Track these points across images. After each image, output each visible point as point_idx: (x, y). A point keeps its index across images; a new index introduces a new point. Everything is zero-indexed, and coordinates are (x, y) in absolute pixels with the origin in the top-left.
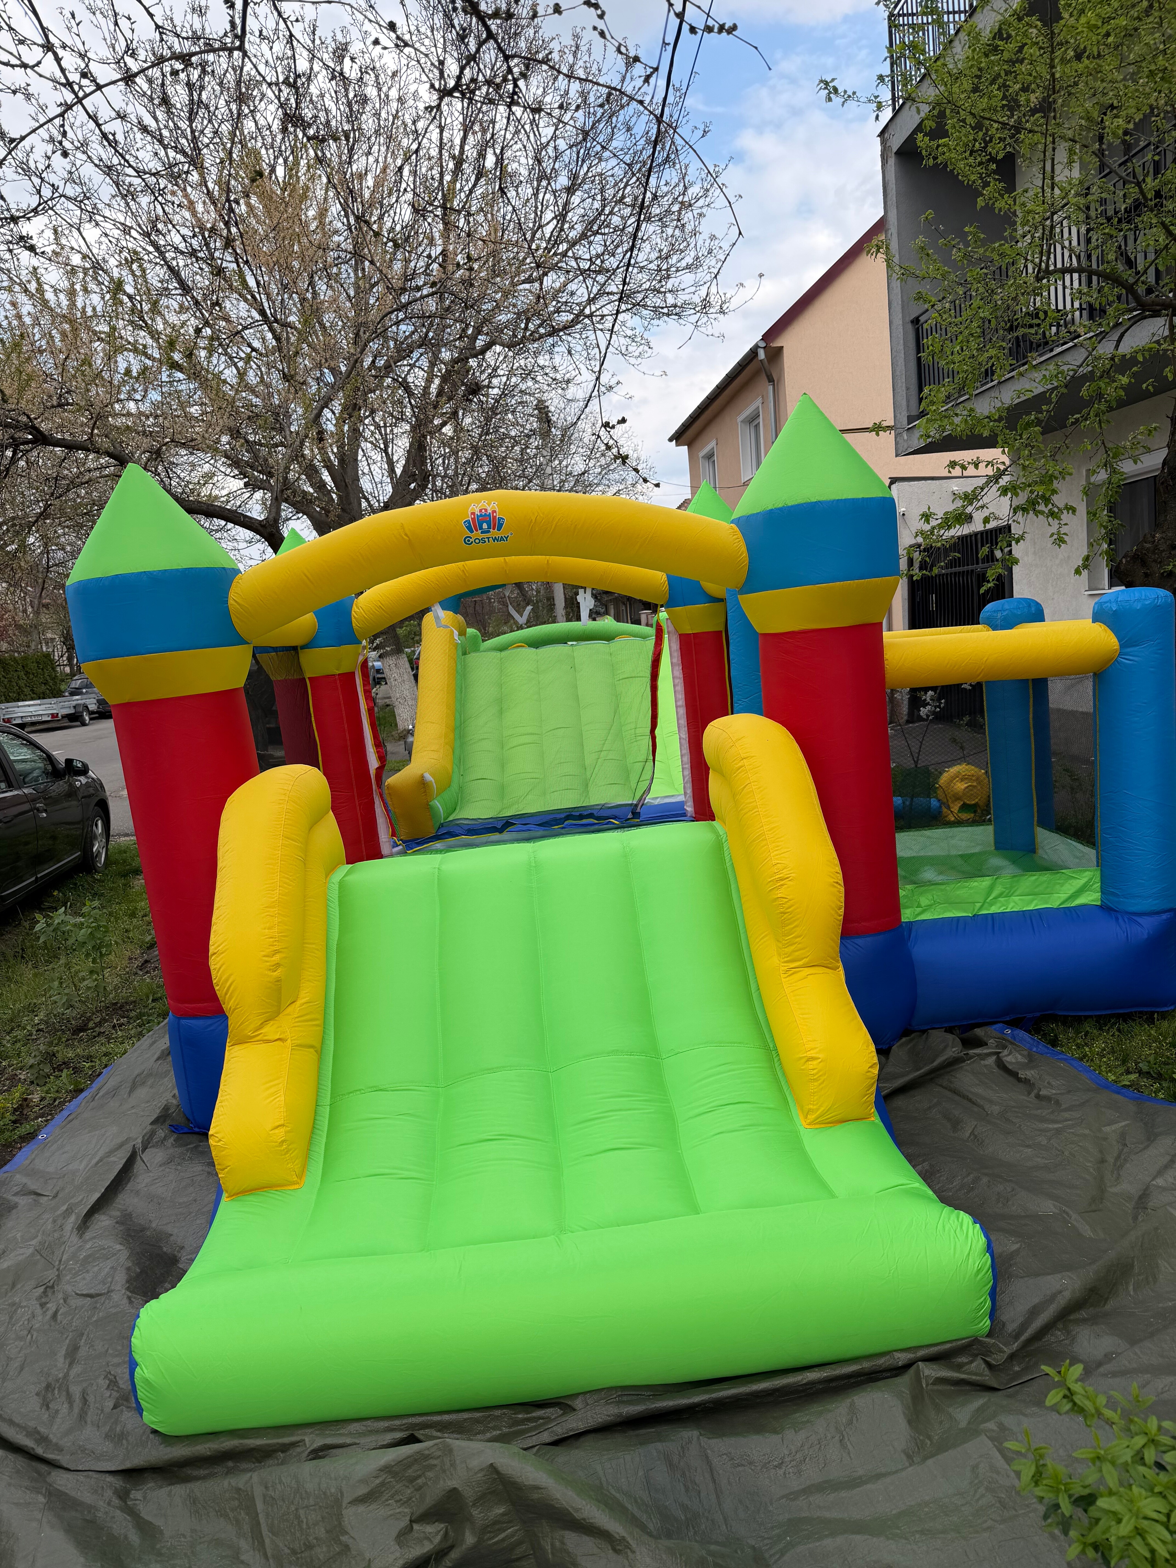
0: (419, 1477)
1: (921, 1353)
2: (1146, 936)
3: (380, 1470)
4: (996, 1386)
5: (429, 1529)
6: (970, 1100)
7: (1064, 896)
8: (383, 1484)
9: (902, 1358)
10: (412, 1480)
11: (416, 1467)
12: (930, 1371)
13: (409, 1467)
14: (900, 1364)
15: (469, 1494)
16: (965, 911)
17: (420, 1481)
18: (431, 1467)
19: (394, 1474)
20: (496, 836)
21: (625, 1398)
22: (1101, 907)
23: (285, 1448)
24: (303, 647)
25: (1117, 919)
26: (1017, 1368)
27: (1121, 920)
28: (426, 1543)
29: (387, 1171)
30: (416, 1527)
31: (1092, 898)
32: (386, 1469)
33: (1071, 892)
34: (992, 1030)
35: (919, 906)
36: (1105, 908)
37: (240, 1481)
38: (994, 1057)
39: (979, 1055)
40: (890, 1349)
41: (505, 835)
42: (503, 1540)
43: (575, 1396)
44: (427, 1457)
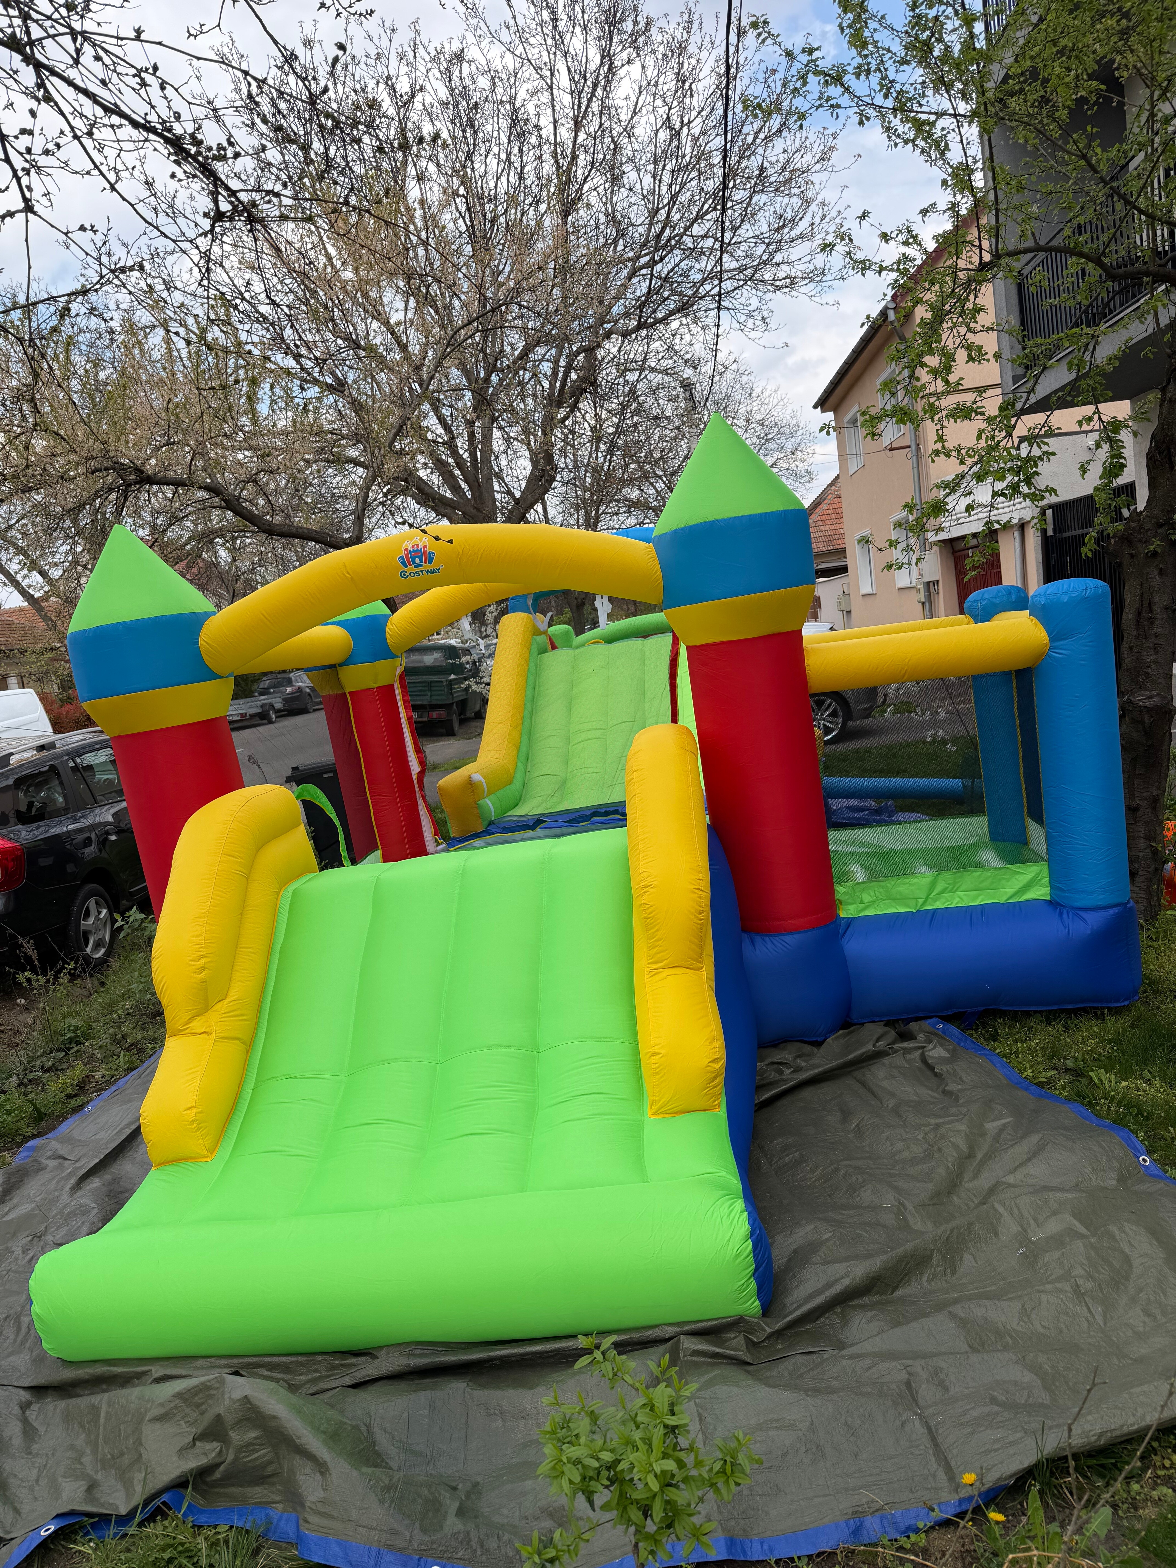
0: (203, 1403)
1: (686, 1328)
2: (1089, 932)
3: (174, 1396)
4: (749, 1360)
5: (208, 1446)
6: (873, 1093)
7: (1011, 892)
8: (176, 1407)
9: (671, 1331)
10: (198, 1406)
11: (201, 1395)
12: (689, 1344)
13: (196, 1395)
14: (667, 1336)
15: (229, 1419)
16: (909, 907)
17: (203, 1407)
18: (211, 1397)
19: (185, 1401)
20: (529, 833)
21: (417, 1352)
22: (1050, 903)
23: (139, 1376)
24: (342, 665)
25: (1061, 914)
26: (780, 1347)
27: (1065, 916)
28: (203, 1457)
29: (278, 1148)
30: (198, 1444)
31: (1041, 892)
32: (179, 1395)
33: (1017, 887)
34: (926, 1024)
35: (862, 902)
36: (1052, 903)
37: (95, 1399)
38: (920, 1051)
39: (904, 1049)
40: (661, 1322)
41: (538, 832)
42: (256, 1459)
43: (381, 1348)
44: (209, 1388)
